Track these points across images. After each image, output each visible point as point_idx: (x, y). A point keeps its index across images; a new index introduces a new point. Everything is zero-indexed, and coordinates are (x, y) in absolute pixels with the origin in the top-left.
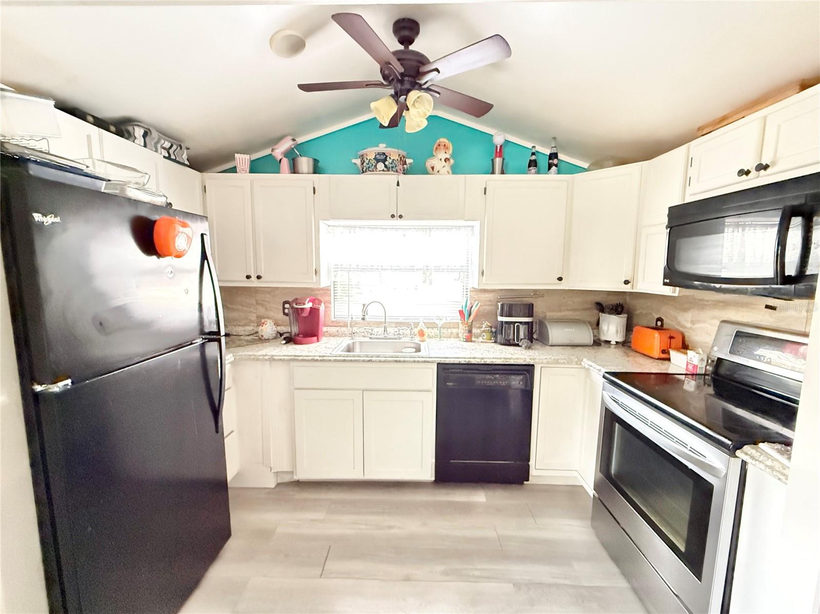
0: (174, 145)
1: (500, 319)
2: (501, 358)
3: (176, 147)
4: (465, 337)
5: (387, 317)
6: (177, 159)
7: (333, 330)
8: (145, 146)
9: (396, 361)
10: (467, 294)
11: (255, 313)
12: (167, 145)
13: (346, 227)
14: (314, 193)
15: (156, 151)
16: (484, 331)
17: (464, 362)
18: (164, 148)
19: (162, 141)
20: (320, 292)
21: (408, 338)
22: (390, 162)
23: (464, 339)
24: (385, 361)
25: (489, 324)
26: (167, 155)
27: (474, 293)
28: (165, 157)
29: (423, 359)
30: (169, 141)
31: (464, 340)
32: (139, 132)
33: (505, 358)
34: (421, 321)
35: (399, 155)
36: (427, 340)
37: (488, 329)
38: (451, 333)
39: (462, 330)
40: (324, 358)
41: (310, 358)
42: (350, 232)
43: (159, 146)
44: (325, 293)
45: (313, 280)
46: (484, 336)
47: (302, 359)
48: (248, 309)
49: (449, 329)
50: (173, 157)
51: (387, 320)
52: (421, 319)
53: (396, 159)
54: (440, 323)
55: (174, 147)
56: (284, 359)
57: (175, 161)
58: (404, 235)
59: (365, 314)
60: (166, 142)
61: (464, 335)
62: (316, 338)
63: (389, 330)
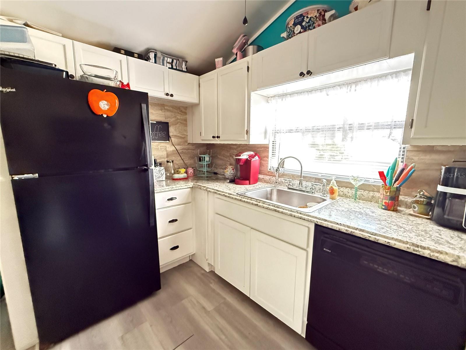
0: (174, 60)
1: (441, 188)
2: (407, 243)
3: (176, 61)
4: (384, 204)
5: (303, 172)
6: (178, 68)
7: (267, 178)
8: (155, 62)
9: (276, 211)
10: (403, 155)
11: (229, 162)
12: (170, 60)
13: (280, 96)
14: (248, 71)
15: (163, 65)
16: (417, 202)
17: (345, 231)
18: (169, 63)
19: (166, 59)
20: (262, 149)
21: (321, 194)
22: (307, 21)
23: (383, 205)
24: (267, 208)
25: (426, 194)
26: (170, 67)
27: (413, 153)
28: (169, 68)
29: (300, 215)
30: (170, 58)
31: (383, 207)
32: (152, 55)
33: (413, 244)
34: (334, 179)
35: (318, 10)
36: (338, 198)
37: (422, 199)
38: (373, 197)
39: (382, 195)
40: (231, 196)
41: (223, 193)
42: (282, 100)
43: (165, 62)
44: (265, 150)
45: (244, 138)
46: (414, 207)
47: (219, 193)
48: (225, 159)
49: (371, 193)
50: (174, 67)
51: (302, 175)
52: (334, 177)
53: (314, 16)
54: (357, 184)
55: (175, 61)
56: (211, 191)
57: (176, 69)
58: (328, 95)
59: (279, 167)
60: (169, 59)
61: (384, 201)
62: (248, 182)
63: (304, 183)
